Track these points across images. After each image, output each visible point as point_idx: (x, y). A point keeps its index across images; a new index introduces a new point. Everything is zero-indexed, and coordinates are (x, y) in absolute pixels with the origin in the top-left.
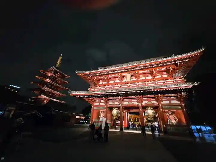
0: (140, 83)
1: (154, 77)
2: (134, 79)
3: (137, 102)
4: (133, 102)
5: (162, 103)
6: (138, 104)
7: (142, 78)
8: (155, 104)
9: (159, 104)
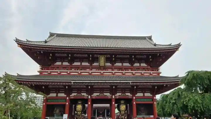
0: (116, 71)
1: (133, 65)
2: (109, 64)
3: (110, 94)
4: (105, 94)
5: (136, 95)
6: (111, 95)
7: (118, 64)
8: (130, 97)
9: (133, 96)
